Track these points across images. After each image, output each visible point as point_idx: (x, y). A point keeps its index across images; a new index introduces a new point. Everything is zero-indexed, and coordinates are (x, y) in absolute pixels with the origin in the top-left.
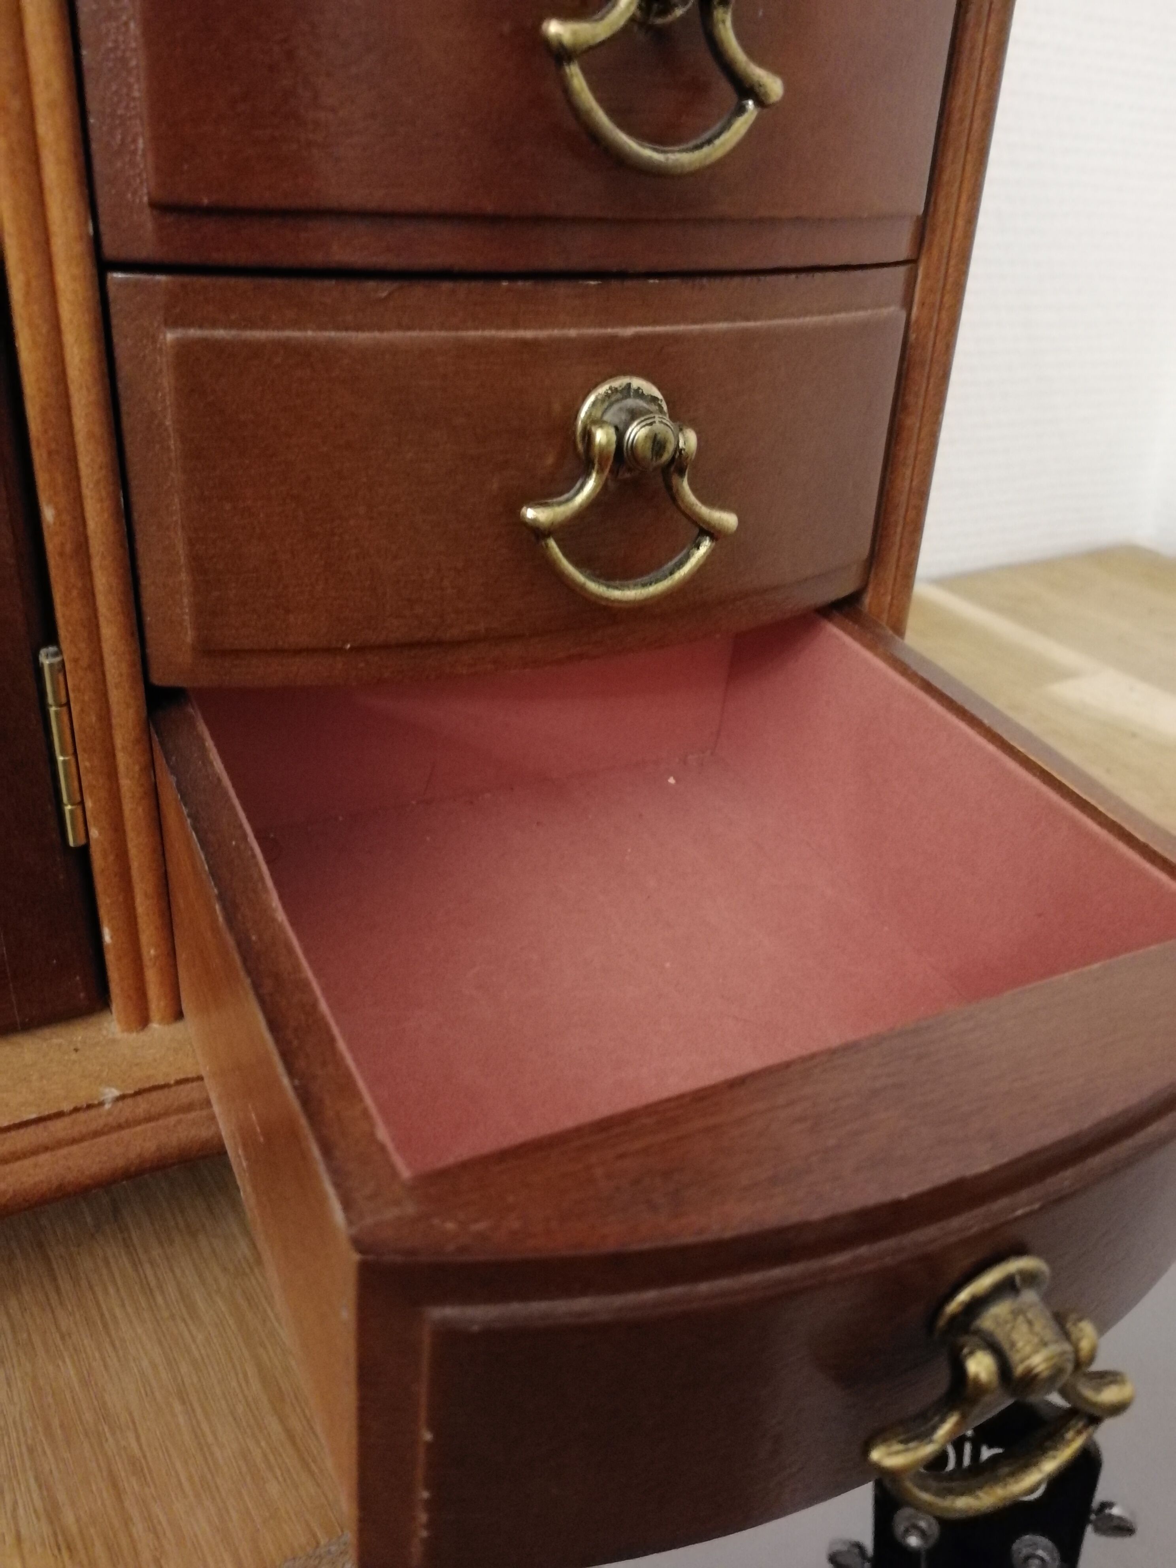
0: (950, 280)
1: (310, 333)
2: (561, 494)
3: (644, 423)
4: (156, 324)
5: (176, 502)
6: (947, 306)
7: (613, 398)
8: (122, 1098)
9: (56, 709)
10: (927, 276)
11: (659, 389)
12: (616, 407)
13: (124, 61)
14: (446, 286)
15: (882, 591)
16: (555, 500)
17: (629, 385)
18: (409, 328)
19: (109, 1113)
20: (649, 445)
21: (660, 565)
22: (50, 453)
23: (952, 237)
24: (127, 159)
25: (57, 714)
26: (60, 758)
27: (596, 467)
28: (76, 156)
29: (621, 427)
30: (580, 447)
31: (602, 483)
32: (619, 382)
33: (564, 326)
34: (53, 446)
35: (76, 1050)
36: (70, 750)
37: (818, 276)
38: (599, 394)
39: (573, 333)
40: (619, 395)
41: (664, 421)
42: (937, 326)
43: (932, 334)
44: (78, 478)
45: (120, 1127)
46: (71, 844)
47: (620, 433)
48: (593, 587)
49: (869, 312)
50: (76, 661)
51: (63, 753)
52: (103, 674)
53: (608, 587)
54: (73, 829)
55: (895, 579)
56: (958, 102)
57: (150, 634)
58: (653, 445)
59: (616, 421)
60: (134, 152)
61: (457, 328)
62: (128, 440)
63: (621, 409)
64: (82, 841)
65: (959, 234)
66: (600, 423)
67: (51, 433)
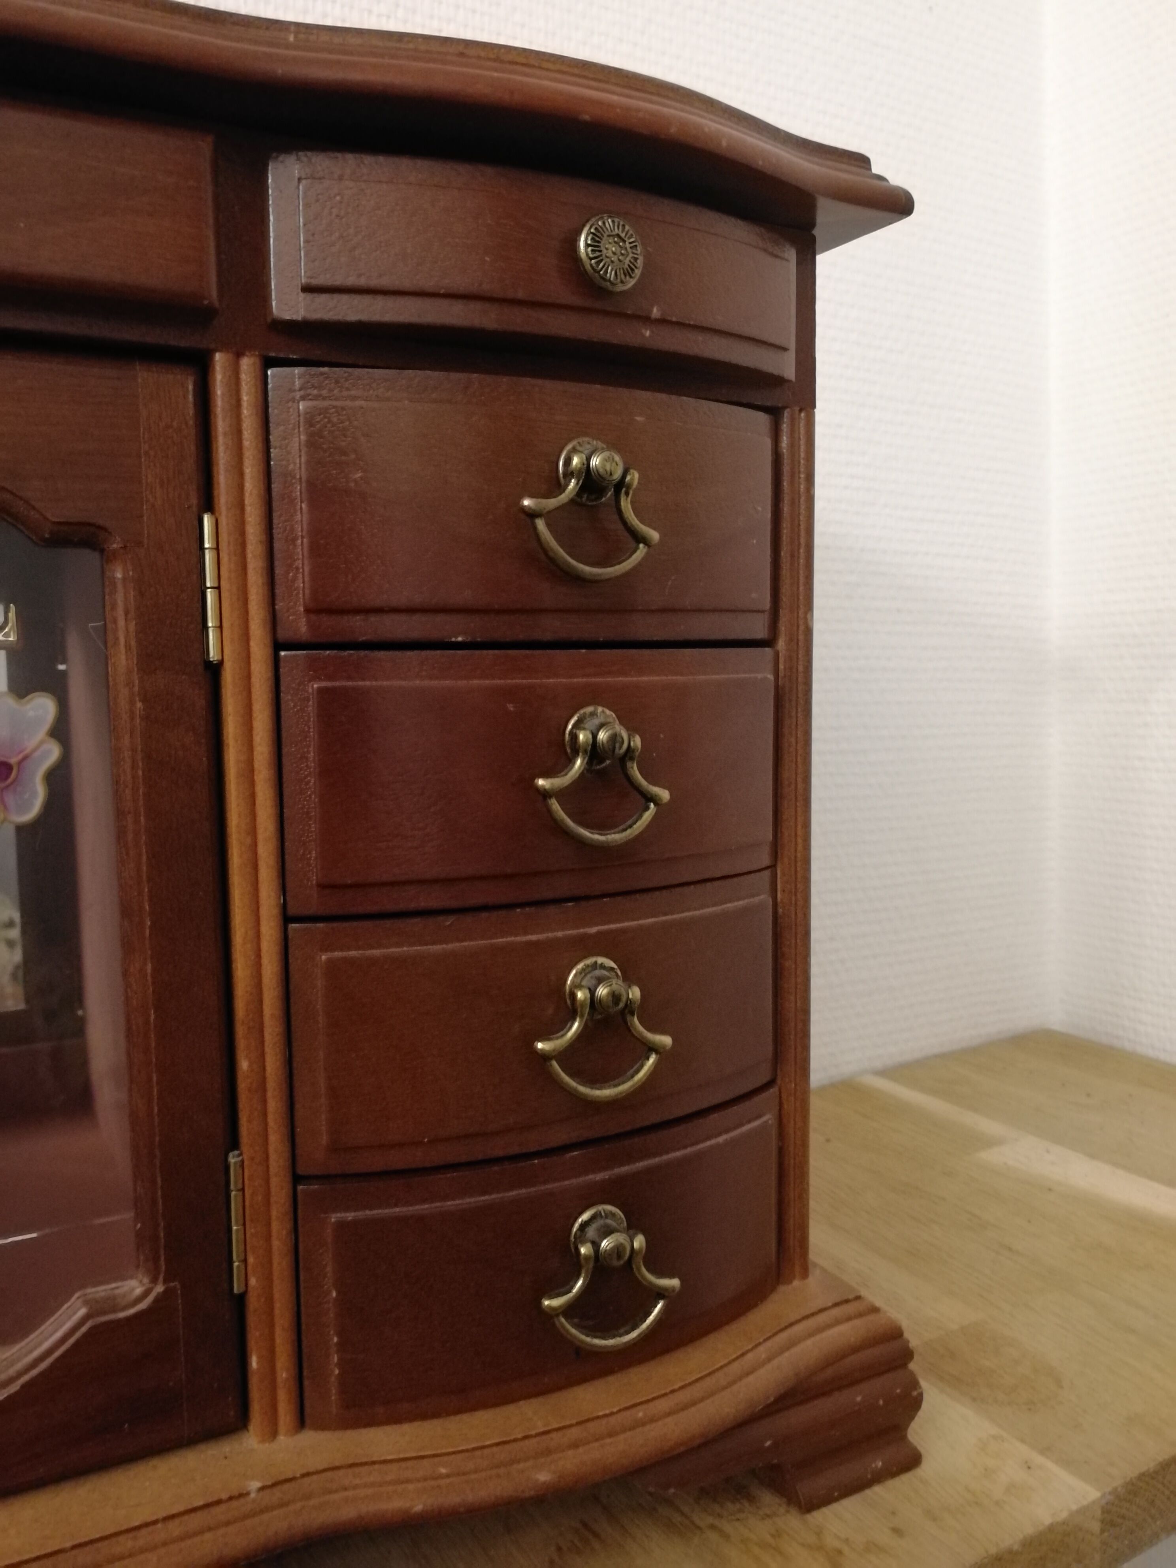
0: (799, 875)
1: (405, 949)
2: (558, 1032)
3: (606, 985)
4: (315, 951)
5: (321, 1054)
6: (800, 890)
7: (587, 971)
8: (262, 1489)
9: (236, 1193)
10: (783, 874)
11: (615, 962)
12: (589, 976)
13: (308, 813)
14: (484, 915)
15: (787, 1080)
16: (555, 1036)
17: (596, 963)
18: (462, 941)
19: (254, 1501)
20: (610, 998)
21: (626, 1072)
22: (249, 1028)
23: (796, 851)
24: (305, 862)
25: (236, 1196)
26: (235, 1228)
27: (579, 1014)
28: (277, 863)
29: (592, 989)
30: (569, 1002)
31: (583, 1024)
32: (590, 961)
33: (553, 931)
34: (251, 1024)
35: (226, 1458)
36: (241, 1222)
37: (709, 885)
38: (578, 969)
39: (560, 934)
40: (590, 969)
41: (619, 983)
42: (796, 904)
43: (793, 909)
44: (262, 1042)
45: (262, 1512)
46: (236, 1291)
47: (592, 992)
48: (582, 1089)
49: (746, 901)
50: (252, 1159)
51: (237, 1224)
52: (268, 1167)
53: (592, 1088)
54: (238, 1280)
55: (796, 1071)
56: (786, 774)
57: (298, 1140)
58: (613, 999)
59: (590, 985)
60: (310, 859)
61: (491, 938)
62: (293, 1019)
63: (592, 977)
64: (242, 1290)
65: (800, 847)
66: (580, 987)
67: (251, 1016)
